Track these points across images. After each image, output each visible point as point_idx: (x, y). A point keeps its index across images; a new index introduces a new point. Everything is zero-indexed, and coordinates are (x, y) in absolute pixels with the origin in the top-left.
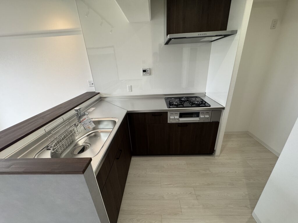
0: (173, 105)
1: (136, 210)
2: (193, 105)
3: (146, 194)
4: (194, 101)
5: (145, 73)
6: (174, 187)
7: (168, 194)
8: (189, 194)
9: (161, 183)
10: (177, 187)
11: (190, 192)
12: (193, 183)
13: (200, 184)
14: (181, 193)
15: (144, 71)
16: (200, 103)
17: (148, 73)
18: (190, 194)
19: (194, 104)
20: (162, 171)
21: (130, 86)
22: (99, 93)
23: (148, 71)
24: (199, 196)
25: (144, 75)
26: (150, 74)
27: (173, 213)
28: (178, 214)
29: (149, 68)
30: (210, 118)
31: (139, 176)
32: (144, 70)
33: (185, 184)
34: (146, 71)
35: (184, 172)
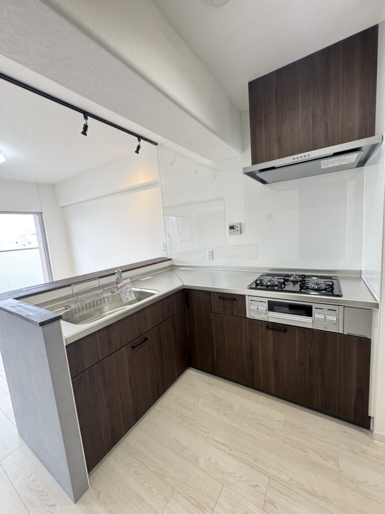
0: (262, 285)
1: (145, 455)
2: (305, 290)
3: (174, 438)
5: (232, 230)
6: (229, 454)
7: (210, 459)
8: (250, 486)
9: (209, 433)
10: (234, 457)
11: (255, 484)
12: (275, 469)
13: (291, 480)
14: (235, 473)
15: (232, 228)
17: (237, 231)
18: (254, 486)
20: (224, 413)
21: (210, 251)
22: (171, 259)
23: (237, 227)
24: (272, 503)
25: (230, 234)
26: (241, 233)
27: (197, 502)
28: (206, 510)
29: (239, 222)
30: (342, 324)
31: (182, 404)
32: (231, 225)
33: (255, 461)
34: (235, 227)
35: (270, 436)
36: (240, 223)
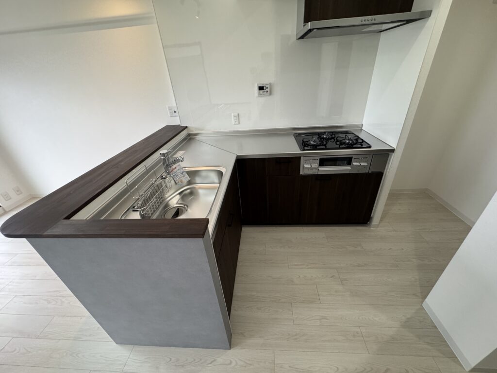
0: (308, 145)
2: (342, 145)
3: (267, 276)
4: (342, 139)
5: (261, 91)
6: (308, 268)
7: (300, 276)
8: (330, 278)
9: (288, 263)
10: (311, 268)
11: (332, 276)
12: (336, 263)
13: (347, 265)
14: (318, 276)
15: (261, 88)
16: (355, 141)
17: (267, 92)
19: (344, 143)
20: (289, 247)
21: (237, 114)
22: (186, 127)
23: (267, 88)
24: (345, 280)
25: (260, 95)
26: (270, 94)
27: (308, 301)
30: (368, 167)
31: (255, 254)
32: (260, 86)
33: (324, 265)
34: (265, 88)
35: (323, 248)
36: (270, 83)
